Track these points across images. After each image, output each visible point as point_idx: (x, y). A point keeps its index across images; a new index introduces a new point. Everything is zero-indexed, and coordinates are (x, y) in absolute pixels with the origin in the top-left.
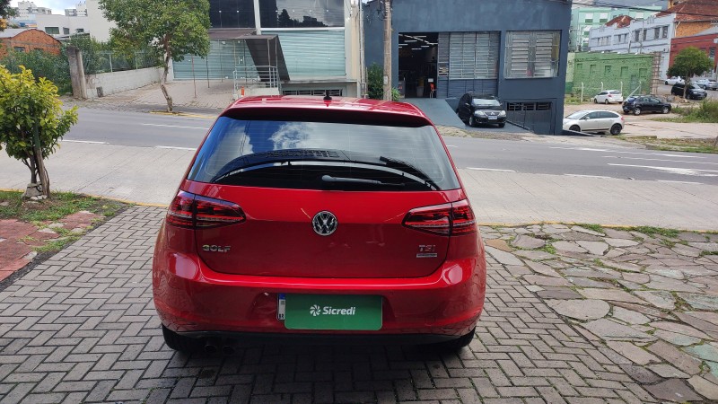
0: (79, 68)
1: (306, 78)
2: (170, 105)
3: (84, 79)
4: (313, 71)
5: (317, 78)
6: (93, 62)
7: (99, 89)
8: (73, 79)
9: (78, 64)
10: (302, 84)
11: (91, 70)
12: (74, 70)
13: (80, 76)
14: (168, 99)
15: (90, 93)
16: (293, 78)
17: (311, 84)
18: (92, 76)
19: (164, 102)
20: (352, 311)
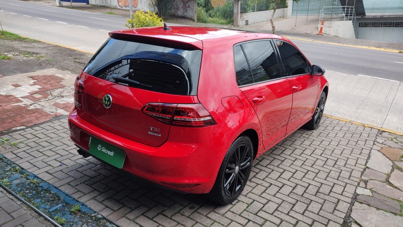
0: (238, 10)
1: (378, 14)
2: (273, 30)
3: (239, 15)
4: (385, 9)
5: (387, 14)
6: (246, 7)
7: (247, 22)
8: (234, 16)
9: (238, 7)
10: (374, 18)
11: (244, 11)
12: (235, 11)
13: (238, 14)
14: (273, 27)
15: (241, 23)
16: (368, 14)
17: (382, 18)
18: (244, 14)
19: (271, 29)
20: (112, 154)
